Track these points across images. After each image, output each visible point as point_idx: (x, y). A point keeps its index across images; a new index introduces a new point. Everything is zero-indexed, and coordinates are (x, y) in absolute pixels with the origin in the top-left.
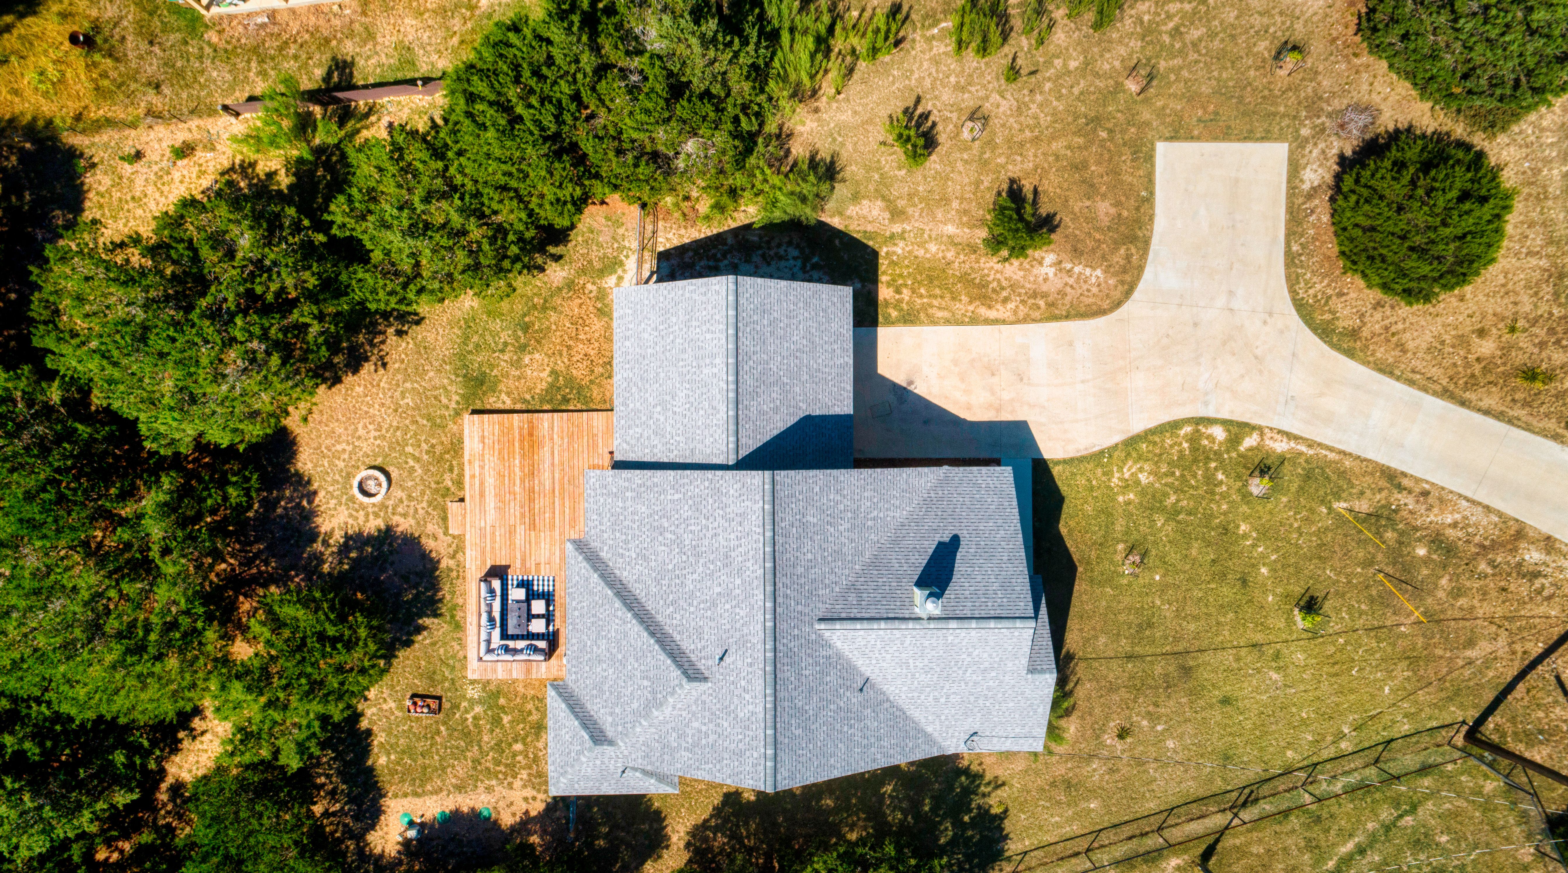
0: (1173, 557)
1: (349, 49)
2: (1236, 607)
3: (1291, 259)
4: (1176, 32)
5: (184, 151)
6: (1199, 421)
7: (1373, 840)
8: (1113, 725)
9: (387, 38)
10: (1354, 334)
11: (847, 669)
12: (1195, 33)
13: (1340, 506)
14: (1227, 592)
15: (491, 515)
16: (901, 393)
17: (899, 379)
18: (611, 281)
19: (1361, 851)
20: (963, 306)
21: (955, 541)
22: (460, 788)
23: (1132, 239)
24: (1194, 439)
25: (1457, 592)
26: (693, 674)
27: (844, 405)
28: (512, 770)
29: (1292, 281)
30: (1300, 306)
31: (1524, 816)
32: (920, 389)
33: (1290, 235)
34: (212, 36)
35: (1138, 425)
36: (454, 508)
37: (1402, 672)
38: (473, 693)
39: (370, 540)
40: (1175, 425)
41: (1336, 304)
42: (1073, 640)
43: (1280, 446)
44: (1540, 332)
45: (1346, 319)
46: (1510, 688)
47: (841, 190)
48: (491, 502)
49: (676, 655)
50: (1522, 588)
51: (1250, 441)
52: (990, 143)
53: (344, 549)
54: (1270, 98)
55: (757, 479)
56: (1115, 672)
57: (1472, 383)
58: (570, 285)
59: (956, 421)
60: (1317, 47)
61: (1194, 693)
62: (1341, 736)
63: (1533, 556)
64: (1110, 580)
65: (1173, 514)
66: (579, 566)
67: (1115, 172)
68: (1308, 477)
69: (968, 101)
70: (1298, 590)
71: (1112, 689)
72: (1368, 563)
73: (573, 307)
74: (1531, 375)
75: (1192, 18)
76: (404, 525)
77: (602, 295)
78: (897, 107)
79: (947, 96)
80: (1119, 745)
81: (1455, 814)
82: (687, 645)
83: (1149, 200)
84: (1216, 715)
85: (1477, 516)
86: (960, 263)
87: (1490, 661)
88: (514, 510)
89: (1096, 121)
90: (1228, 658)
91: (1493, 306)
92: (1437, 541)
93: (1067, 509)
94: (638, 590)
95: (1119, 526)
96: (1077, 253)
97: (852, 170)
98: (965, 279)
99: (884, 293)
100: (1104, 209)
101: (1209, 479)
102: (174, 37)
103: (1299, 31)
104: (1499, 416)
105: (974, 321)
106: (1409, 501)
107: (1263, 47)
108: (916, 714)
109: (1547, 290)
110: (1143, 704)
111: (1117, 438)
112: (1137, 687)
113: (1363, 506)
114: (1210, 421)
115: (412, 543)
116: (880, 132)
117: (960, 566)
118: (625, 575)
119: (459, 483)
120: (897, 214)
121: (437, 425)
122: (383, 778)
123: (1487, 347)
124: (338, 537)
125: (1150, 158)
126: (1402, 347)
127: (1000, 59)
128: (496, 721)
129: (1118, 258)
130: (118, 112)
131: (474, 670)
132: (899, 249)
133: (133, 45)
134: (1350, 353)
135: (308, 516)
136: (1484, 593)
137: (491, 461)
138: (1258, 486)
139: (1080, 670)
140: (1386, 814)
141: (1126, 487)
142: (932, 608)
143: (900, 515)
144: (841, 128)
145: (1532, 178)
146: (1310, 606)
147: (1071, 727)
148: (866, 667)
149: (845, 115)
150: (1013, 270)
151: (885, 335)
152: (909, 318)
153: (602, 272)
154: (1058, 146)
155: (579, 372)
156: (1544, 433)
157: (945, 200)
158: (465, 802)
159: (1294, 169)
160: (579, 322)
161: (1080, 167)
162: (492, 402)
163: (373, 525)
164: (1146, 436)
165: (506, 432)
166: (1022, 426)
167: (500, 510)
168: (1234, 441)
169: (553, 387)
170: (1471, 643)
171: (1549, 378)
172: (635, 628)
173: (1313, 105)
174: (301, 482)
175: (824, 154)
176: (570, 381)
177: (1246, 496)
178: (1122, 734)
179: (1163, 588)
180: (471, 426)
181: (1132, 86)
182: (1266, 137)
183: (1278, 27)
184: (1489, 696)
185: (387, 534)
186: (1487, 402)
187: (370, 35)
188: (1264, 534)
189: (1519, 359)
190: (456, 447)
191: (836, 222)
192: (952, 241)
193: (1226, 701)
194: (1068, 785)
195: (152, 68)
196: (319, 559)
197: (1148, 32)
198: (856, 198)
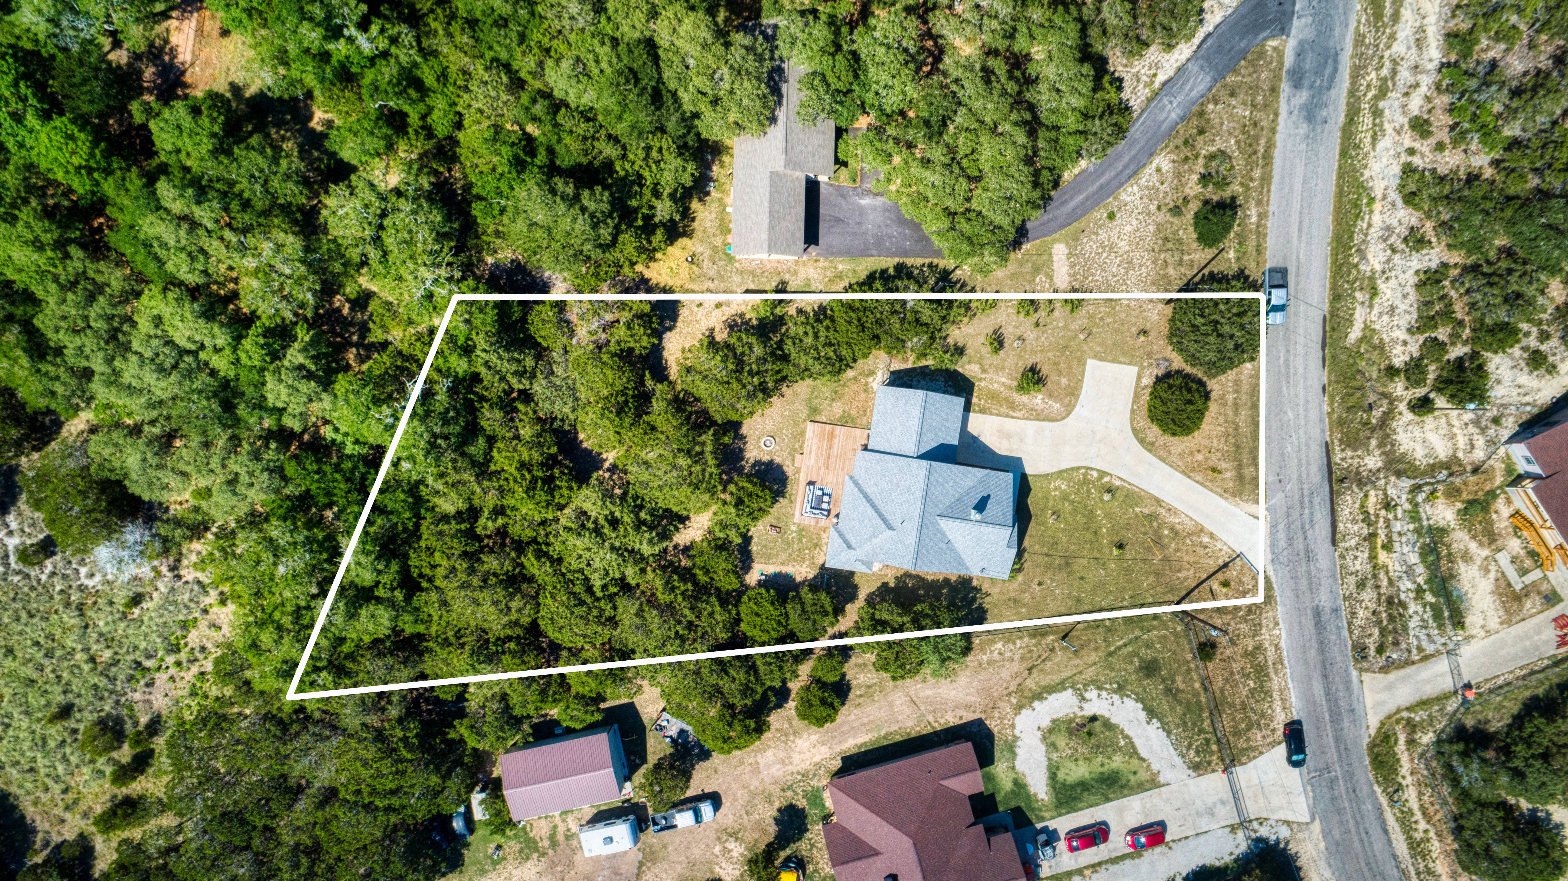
0: (1070, 519)
1: (787, 277)
2: (1091, 542)
3: (1133, 412)
4: (1102, 319)
5: (719, 305)
6: (1087, 468)
7: (1130, 642)
8: (1036, 581)
9: (802, 274)
10: (1152, 444)
11: (944, 535)
12: (1109, 320)
13: (1137, 510)
14: (1089, 536)
15: (812, 462)
16: (975, 439)
17: (975, 434)
18: (870, 379)
19: (1125, 645)
20: (1004, 410)
21: (989, 496)
22: (783, 564)
23: (1073, 394)
24: (1085, 475)
25: (1177, 550)
26: (890, 528)
27: (955, 442)
28: (803, 560)
29: (1132, 420)
30: (1134, 430)
31: (1190, 642)
32: (982, 439)
33: (1134, 402)
34: (737, 265)
35: (1064, 466)
36: (798, 456)
37: (1152, 578)
38: (793, 528)
39: (763, 463)
40: (1078, 468)
41: (1148, 431)
42: (1026, 543)
43: (1118, 483)
44: (1219, 454)
45: (1150, 438)
46: (1192, 591)
47: (965, 358)
48: (813, 456)
49: (885, 520)
50: (1201, 551)
51: (1106, 479)
52: (1024, 350)
53: (754, 465)
54: (1134, 349)
55: (925, 463)
56: (1041, 560)
57: (1193, 470)
58: (855, 378)
59: (994, 453)
60: (1153, 334)
61: (1070, 573)
62: (1124, 599)
63: (1206, 539)
64: (1043, 524)
65: (1072, 502)
66: (849, 484)
67: (1070, 368)
68: (1127, 496)
69: (1018, 332)
70: (1116, 539)
71: (1038, 566)
72: (1145, 534)
73: (855, 387)
74: (1214, 470)
75: (1109, 314)
76: (778, 460)
77: (866, 384)
78: (990, 331)
79: (1010, 329)
80: (1038, 588)
81: (1164, 637)
82: (888, 517)
83: (1082, 381)
84: (1077, 584)
85: (1187, 521)
86: (1005, 393)
87: (1186, 578)
88: (822, 461)
89: (1066, 347)
90: (1085, 562)
91: (1205, 442)
92: (1172, 529)
93: (1032, 494)
94: (872, 496)
95: (1051, 504)
96: (1051, 396)
97: (969, 351)
98: (1006, 399)
99: (975, 400)
100: (1064, 381)
101: (1088, 491)
102: (723, 263)
103: (1148, 327)
104: (1202, 484)
105: (1007, 416)
106: (1162, 511)
107: (1134, 330)
108: (964, 557)
109: (1223, 440)
110: (1049, 574)
111: (1055, 470)
112: (1047, 567)
113: (1146, 511)
114: (1092, 469)
115: (780, 467)
116: (982, 339)
117: (989, 506)
118: (868, 490)
119: (801, 447)
120: (984, 371)
121: (796, 423)
122: (754, 555)
123: (1200, 457)
124: (752, 461)
125: (1084, 364)
126: (1169, 452)
127: (1034, 317)
128: (800, 540)
129: (1066, 401)
130: (696, 287)
131: (797, 518)
132: (983, 384)
133: (706, 264)
134: (1150, 451)
135: (742, 451)
136: (1187, 552)
137: (816, 441)
138: (1107, 497)
139: (1026, 555)
140: (1137, 632)
141: (1056, 489)
142: (978, 517)
143: (970, 484)
144: (968, 335)
145: (1222, 398)
146: (1120, 546)
147: (1020, 578)
148: (950, 536)
149: (970, 331)
150: (1025, 399)
151: (972, 416)
152: (982, 411)
153: (868, 375)
154: (1050, 354)
155: (854, 412)
156: (1216, 493)
157: (1003, 369)
158: (784, 569)
159: (1139, 377)
160: (856, 393)
161: (1056, 364)
162: (818, 418)
163: (766, 458)
164: (1066, 471)
165: (823, 431)
166: (1019, 460)
167: (817, 460)
168: (1100, 478)
169: (843, 416)
170: (1179, 571)
171: (1220, 472)
172: (870, 509)
173: (1149, 355)
174: (743, 438)
175: (960, 344)
176: (849, 415)
177: (1102, 500)
178: (1040, 584)
179: (1064, 530)
180: (810, 427)
181: (1082, 337)
182: (1130, 364)
183: (1140, 324)
184: (1184, 593)
185: (771, 463)
186: (1198, 478)
187: (796, 273)
188: (1107, 516)
189: (1211, 464)
190: (803, 433)
191: (960, 370)
192: (1003, 384)
193: (1082, 578)
194: (1015, 601)
195: (712, 273)
196: (743, 468)
197: (1091, 317)
198: (969, 362)
